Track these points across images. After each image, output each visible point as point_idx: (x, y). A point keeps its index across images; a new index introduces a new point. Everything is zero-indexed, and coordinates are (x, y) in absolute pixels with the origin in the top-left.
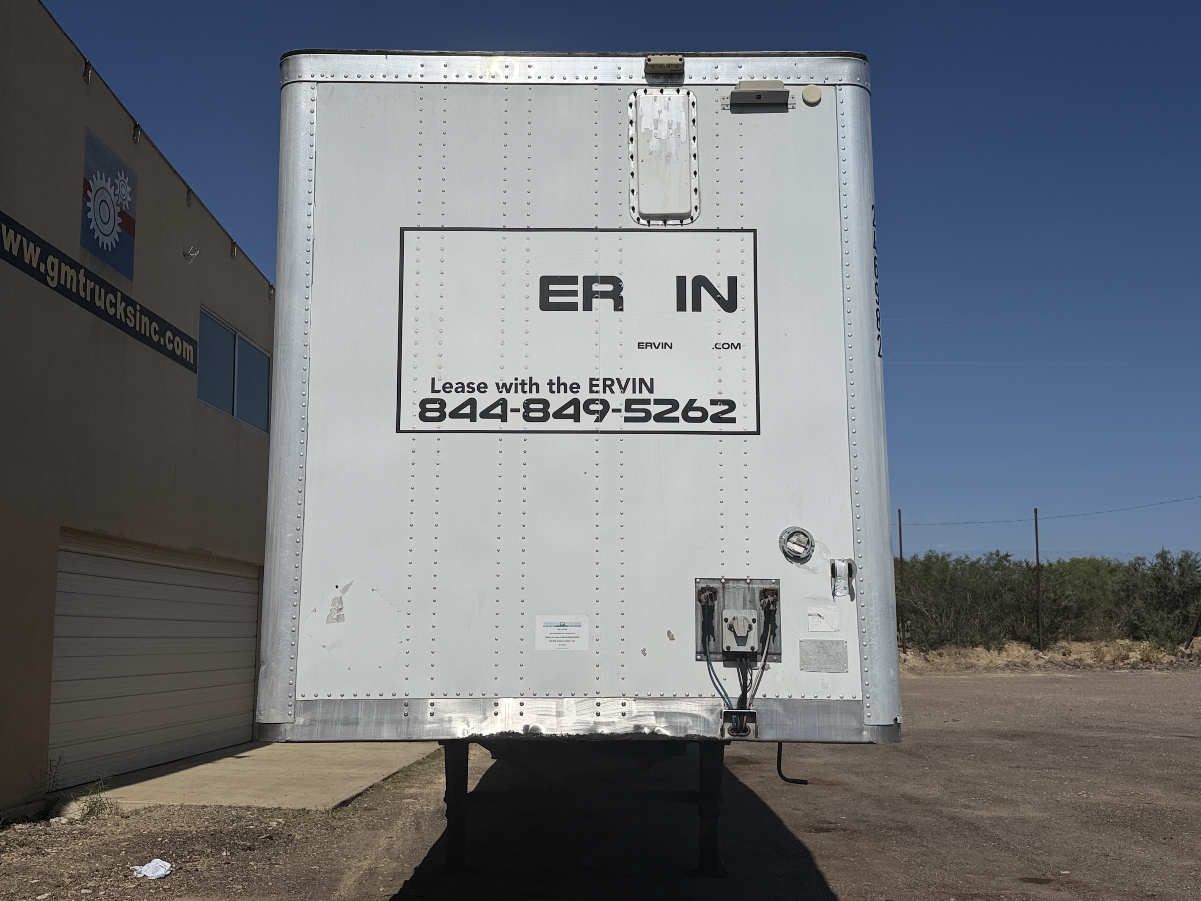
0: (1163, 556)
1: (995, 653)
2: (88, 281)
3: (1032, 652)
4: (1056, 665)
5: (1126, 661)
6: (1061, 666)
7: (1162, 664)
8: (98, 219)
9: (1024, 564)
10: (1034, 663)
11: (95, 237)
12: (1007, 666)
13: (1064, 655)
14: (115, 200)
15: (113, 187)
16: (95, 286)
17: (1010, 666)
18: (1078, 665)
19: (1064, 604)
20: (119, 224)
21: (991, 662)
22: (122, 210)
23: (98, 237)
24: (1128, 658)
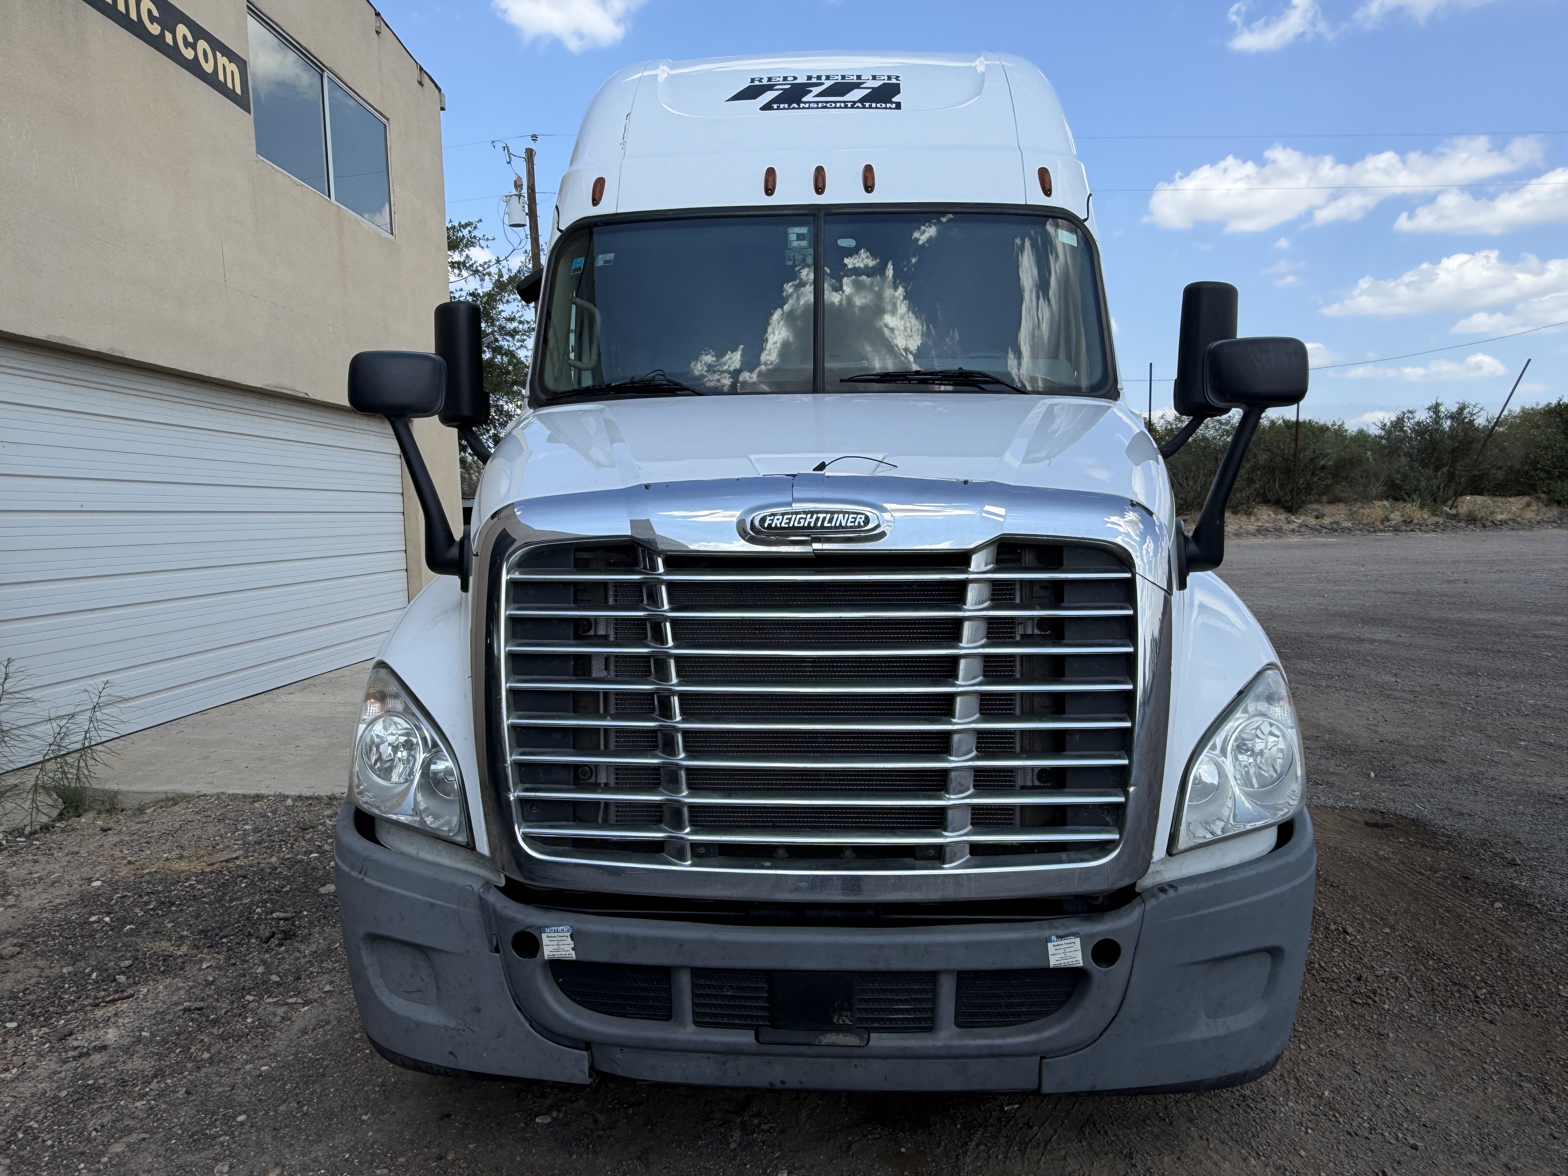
0: (1435, 409)
1: (1244, 518)
3: (1282, 516)
4: (1312, 529)
5: (1387, 524)
6: (1316, 530)
7: (1427, 525)
9: (1281, 421)
10: (1286, 527)
12: (1258, 531)
13: (1317, 517)
17: (1262, 531)
18: (1334, 529)
19: (1322, 463)
21: (1241, 527)
24: (1388, 520)
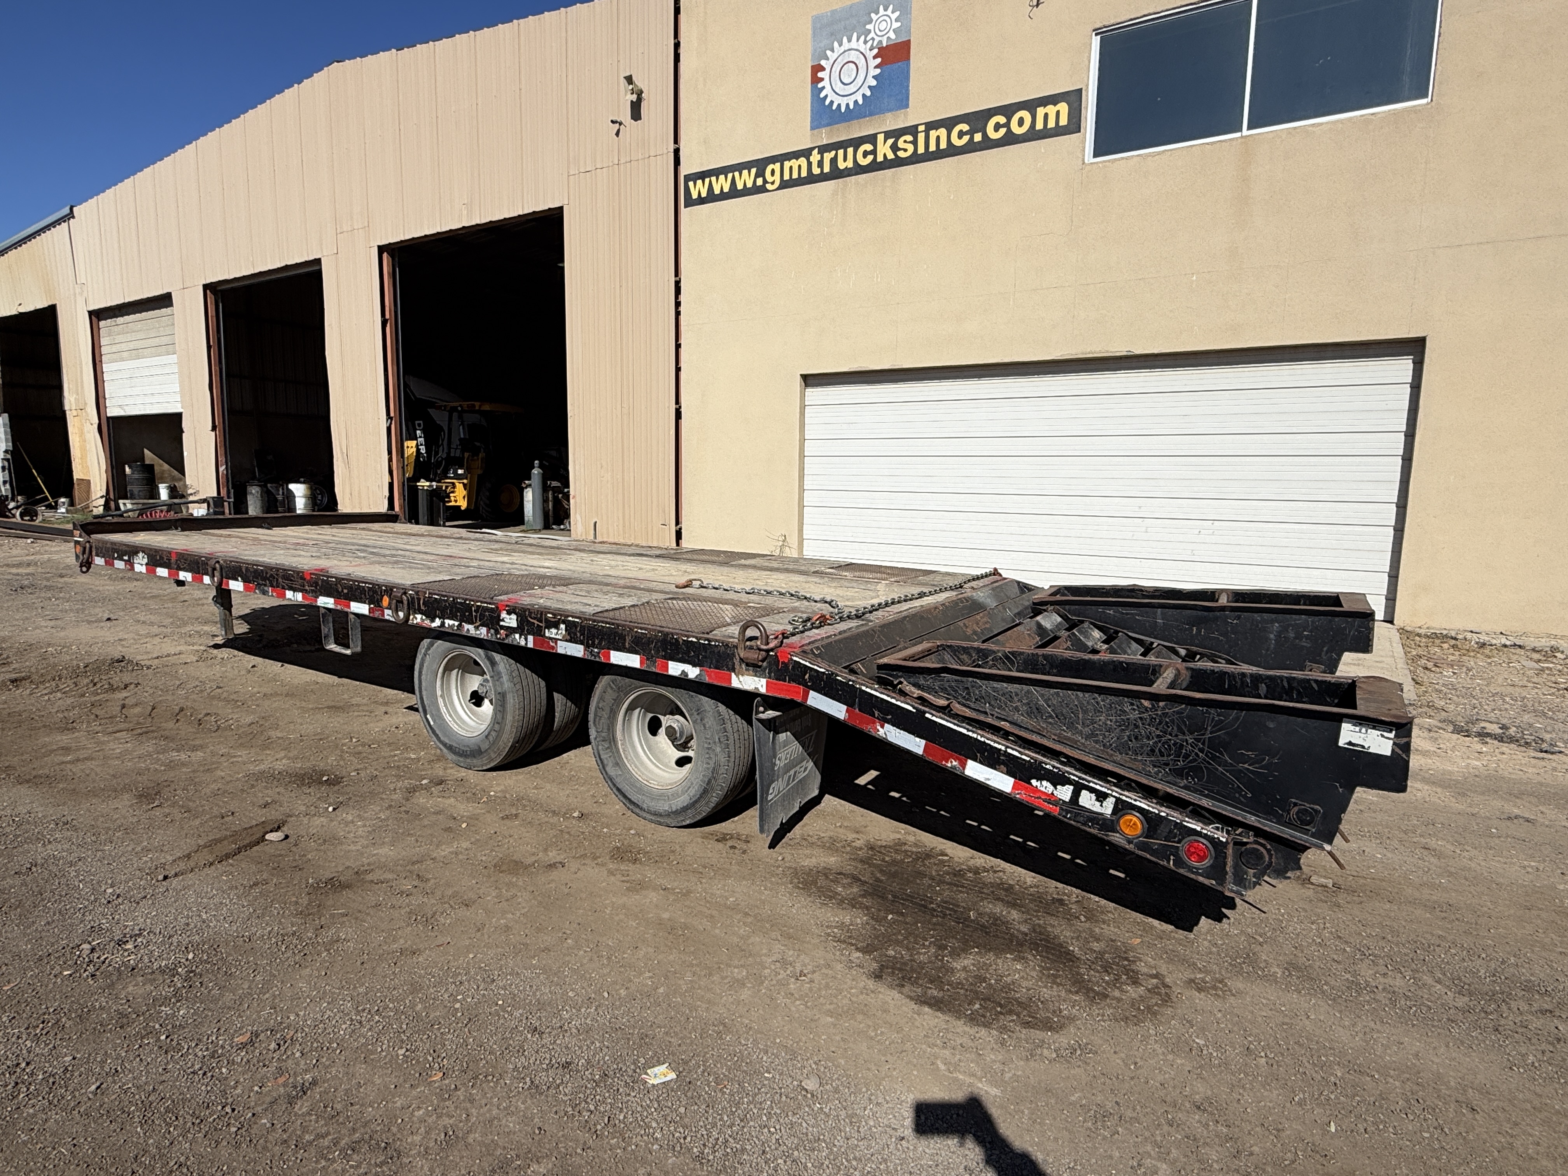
2: (825, 155)
8: (839, 87)
11: (834, 107)
14: (866, 49)
15: (863, 38)
16: (836, 155)
20: (876, 67)
22: (881, 49)
23: (839, 105)
